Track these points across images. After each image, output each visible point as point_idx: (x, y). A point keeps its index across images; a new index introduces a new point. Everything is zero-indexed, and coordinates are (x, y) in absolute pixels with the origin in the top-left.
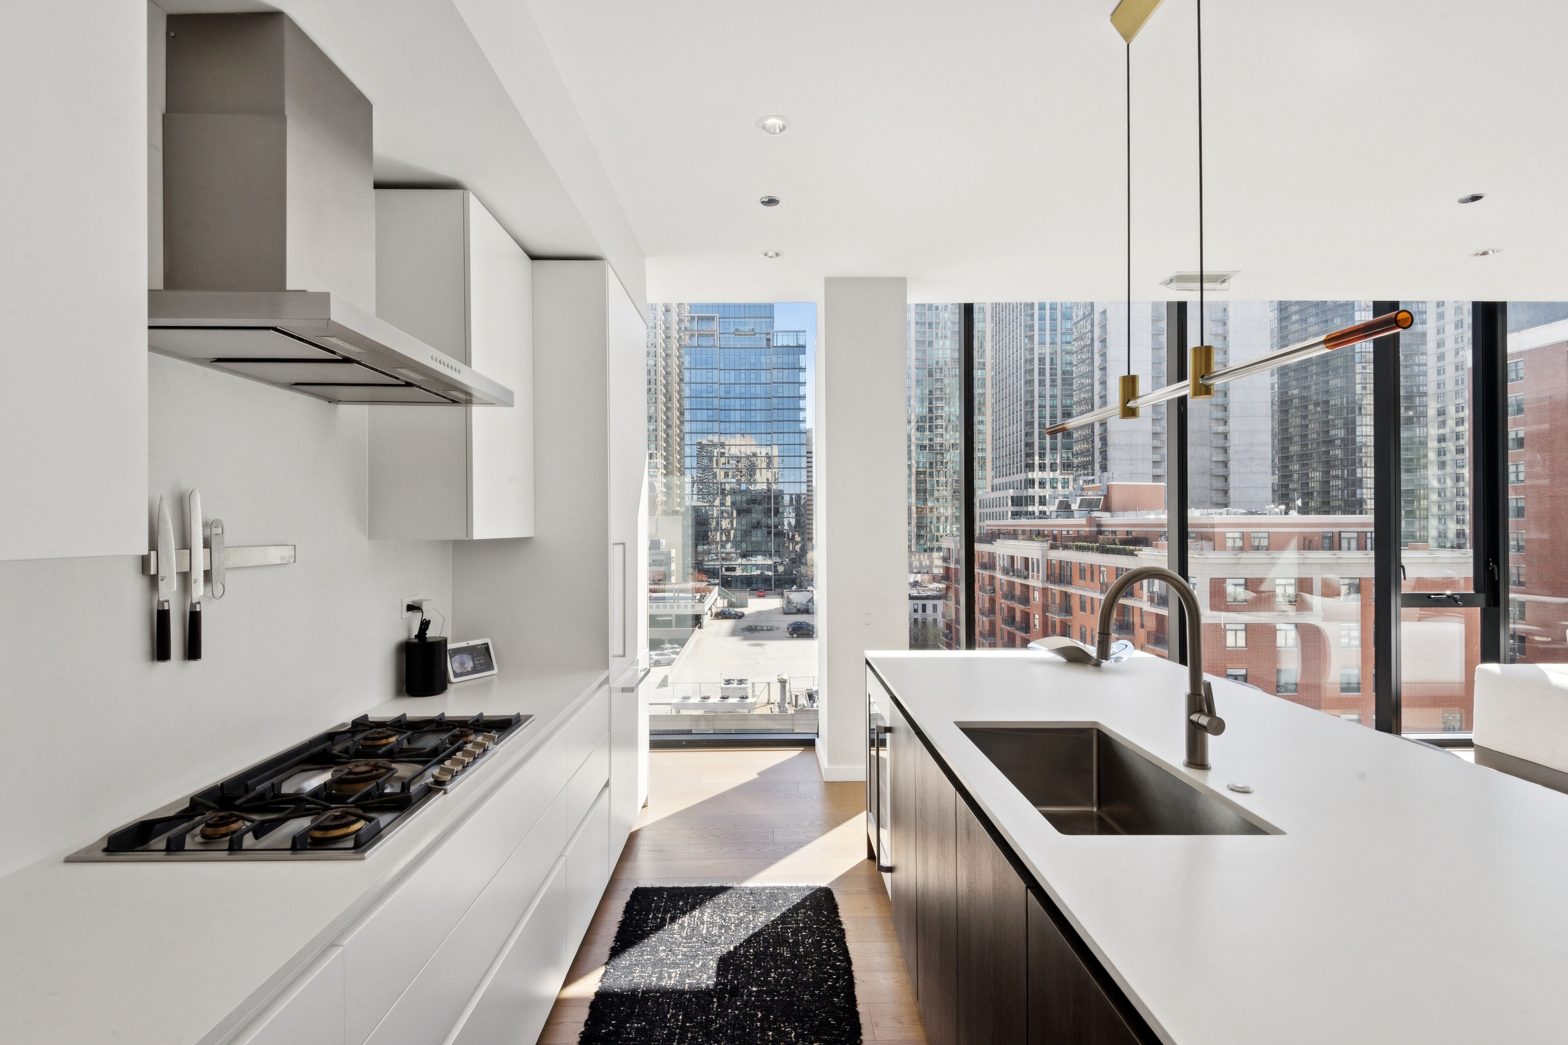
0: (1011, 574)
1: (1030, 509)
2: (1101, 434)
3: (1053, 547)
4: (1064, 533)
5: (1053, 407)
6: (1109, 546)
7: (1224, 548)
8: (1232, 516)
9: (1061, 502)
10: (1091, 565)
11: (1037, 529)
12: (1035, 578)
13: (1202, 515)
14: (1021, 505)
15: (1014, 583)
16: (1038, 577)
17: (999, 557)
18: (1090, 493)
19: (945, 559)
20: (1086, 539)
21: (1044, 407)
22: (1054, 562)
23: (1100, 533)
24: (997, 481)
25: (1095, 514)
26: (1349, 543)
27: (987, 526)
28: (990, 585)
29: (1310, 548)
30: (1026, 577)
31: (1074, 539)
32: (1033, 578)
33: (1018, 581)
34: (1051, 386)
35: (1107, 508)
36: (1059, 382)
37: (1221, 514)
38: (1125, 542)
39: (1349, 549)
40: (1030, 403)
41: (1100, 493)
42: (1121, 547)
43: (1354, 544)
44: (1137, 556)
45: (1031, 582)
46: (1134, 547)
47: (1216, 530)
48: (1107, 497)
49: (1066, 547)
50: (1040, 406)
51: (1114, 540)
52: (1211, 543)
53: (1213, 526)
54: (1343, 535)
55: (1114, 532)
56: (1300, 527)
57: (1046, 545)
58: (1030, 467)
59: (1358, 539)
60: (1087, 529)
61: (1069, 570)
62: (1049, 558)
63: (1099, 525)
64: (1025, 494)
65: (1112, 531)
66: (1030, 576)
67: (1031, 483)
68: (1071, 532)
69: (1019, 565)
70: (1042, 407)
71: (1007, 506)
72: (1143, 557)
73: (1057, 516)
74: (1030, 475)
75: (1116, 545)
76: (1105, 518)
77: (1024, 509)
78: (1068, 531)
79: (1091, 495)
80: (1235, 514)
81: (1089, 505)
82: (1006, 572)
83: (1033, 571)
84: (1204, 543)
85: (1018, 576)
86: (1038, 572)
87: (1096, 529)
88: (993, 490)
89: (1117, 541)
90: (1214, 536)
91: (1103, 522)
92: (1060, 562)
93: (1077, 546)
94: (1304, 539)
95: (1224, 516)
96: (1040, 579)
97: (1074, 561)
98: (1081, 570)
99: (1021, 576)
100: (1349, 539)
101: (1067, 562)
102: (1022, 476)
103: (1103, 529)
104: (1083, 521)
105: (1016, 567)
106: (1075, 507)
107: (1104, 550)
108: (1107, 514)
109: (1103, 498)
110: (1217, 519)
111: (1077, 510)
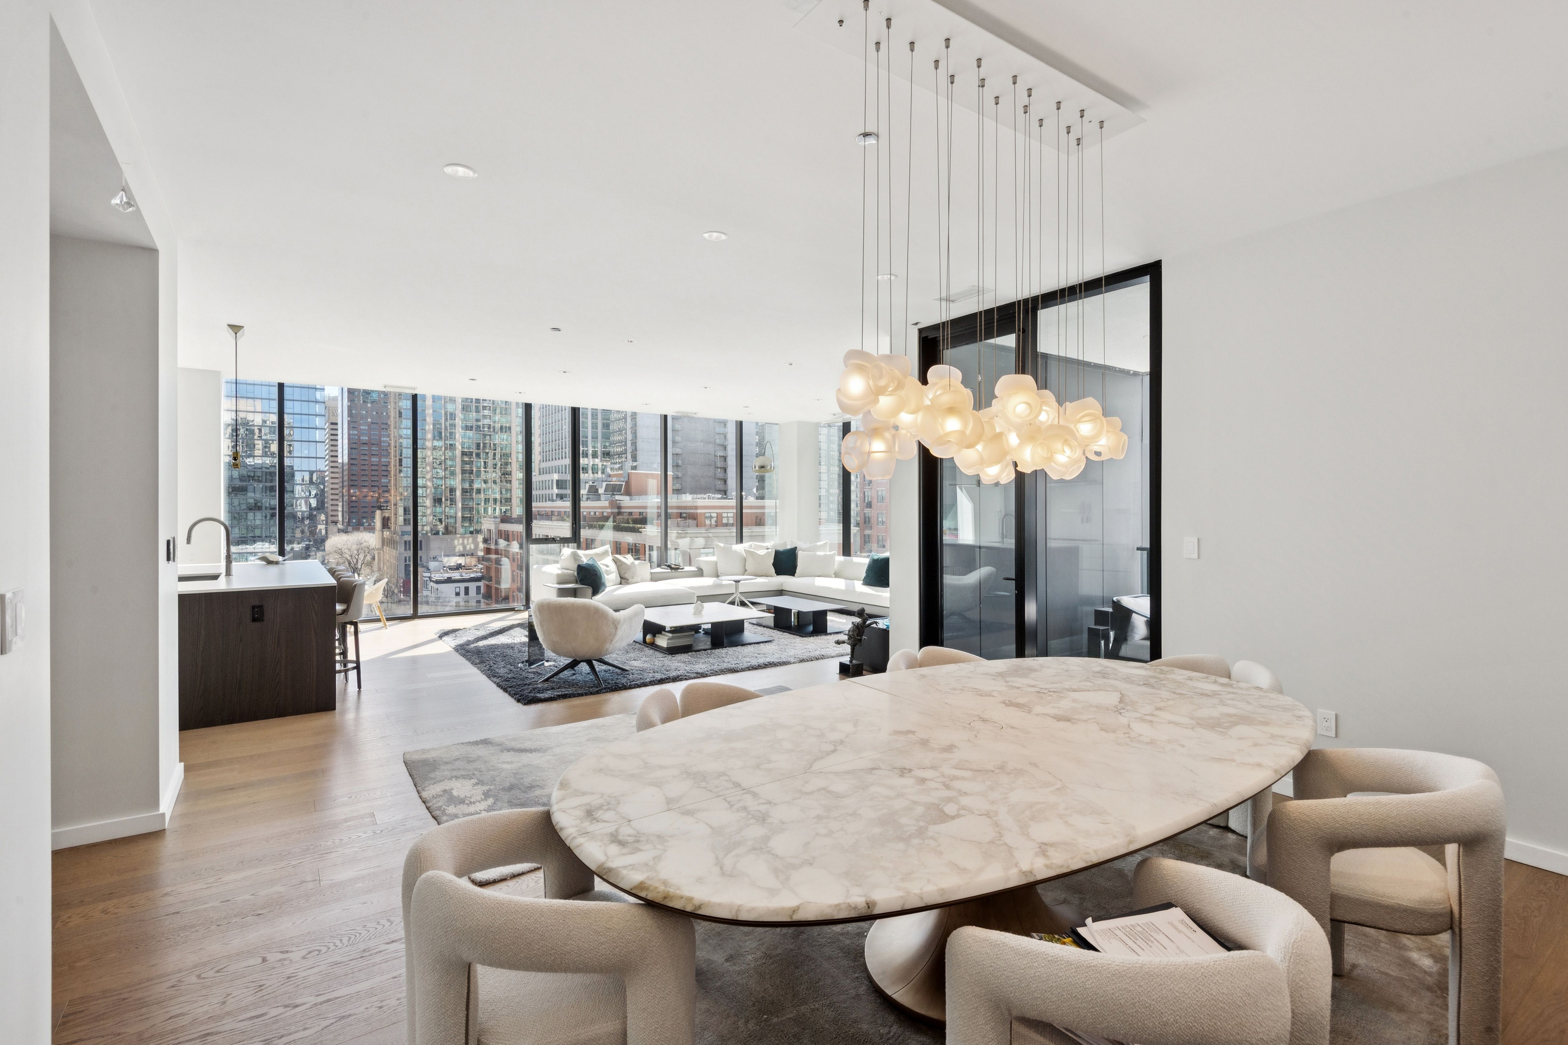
2: (631, 428)
6: (623, 525)
7: (705, 525)
8: (711, 500)
9: (591, 487)
13: (693, 499)
14: (565, 488)
18: (614, 479)
19: (485, 541)
20: (607, 518)
23: (619, 513)
25: (617, 497)
29: (760, 525)
31: (598, 519)
35: (628, 493)
37: (705, 498)
38: (634, 521)
41: (622, 479)
42: (633, 525)
44: (641, 532)
46: (641, 526)
48: (628, 483)
51: (628, 520)
52: (695, 522)
53: (696, 508)
55: (630, 514)
56: (754, 509)
60: (609, 510)
63: (619, 507)
65: (629, 512)
68: (597, 514)
71: (552, 488)
72: (645, 533)
73: (587, 499)
75: (630, 524)
76: (625, 501)
78: (595, 512)
79: (614, 481)
80: (713, 498)
81: (613, 489)
84: (690, 521)
87: (616, 510)
89: (630, 520)
90: (697, 515)
91: (622, 505)
93: (599, 525)
94: (757, 517)
95: (707, 500)
103: (623, 510)
104: (606, 504)
106: (601, 491)
107: (620, 528)
108: (627, 498)
109: (624, 483)
110: (700, 502)
111: (603, 494)
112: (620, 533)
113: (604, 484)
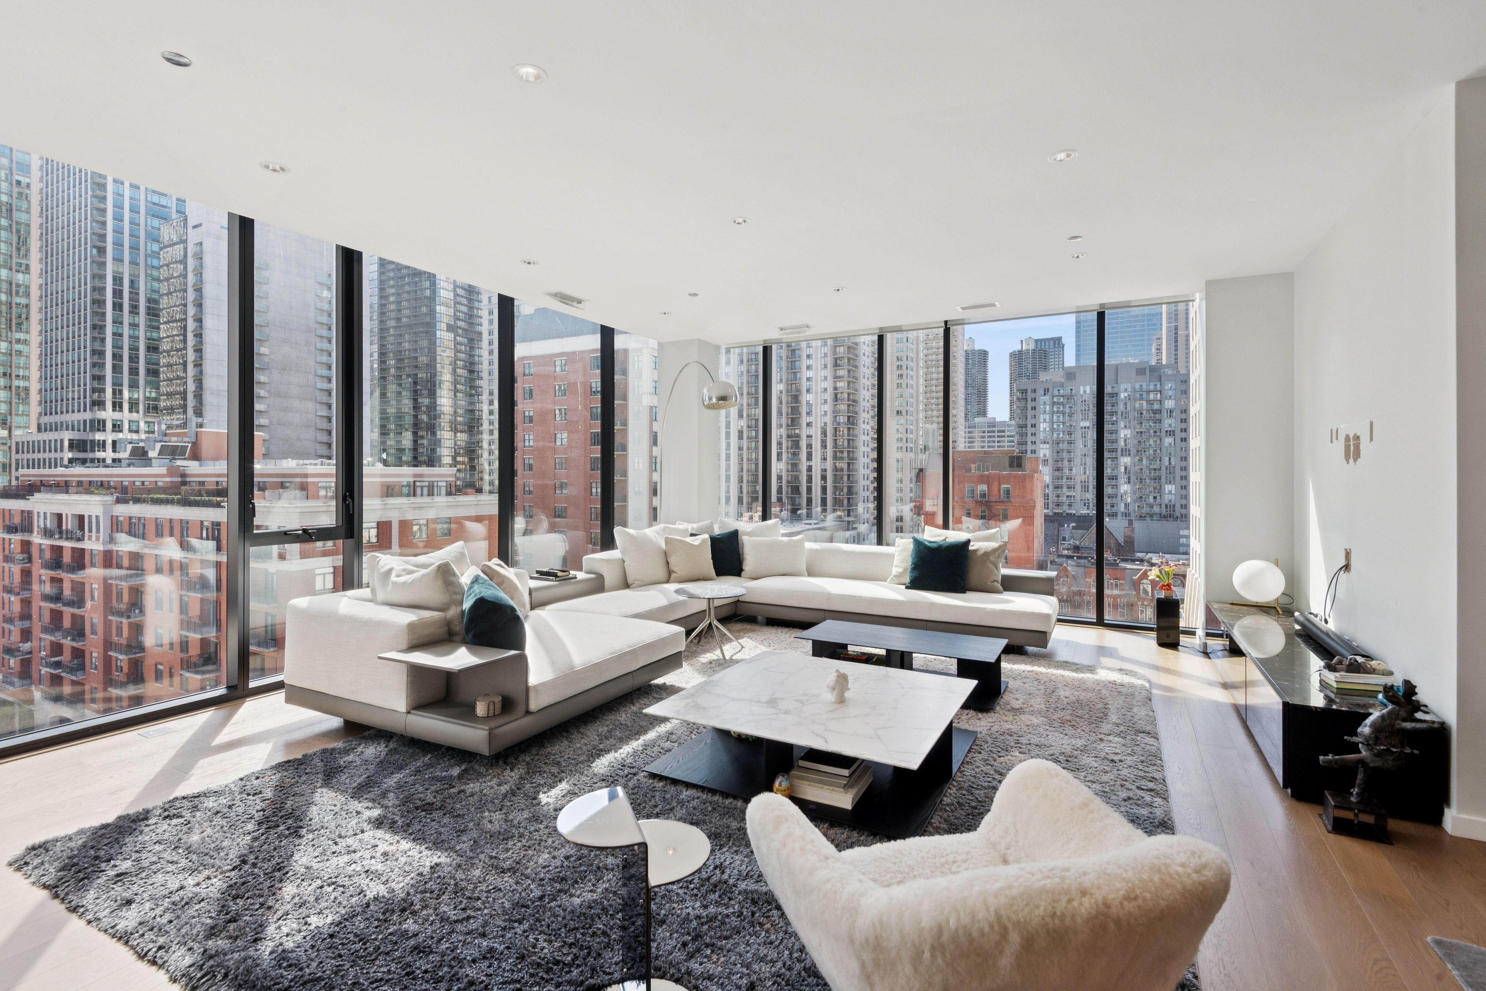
0: (57, 536)
1: (100, 455)
3: (118, 501)
4: (137, 483)
5: (134, 338)
6: (192, 498)
7: (318, 497)
8: (326, 467)
9: (136, 448)
10: (171, 520)
11: (100, 479)
12: (94, 539)
13: (298, 465)
14: (85, 451)
15: (61, 548)
16: (98, 538)
17: (39, 516)
18: (174, 439)
20: (164, 490)
21: (121, 335)
22: (121, 519)
23: (184, 483)
24: (45, 420)
25: (179, 463)
26: (422, 491)
27: (22, 476)
28: (22, 552)
29: (392, 496)
30: (80, 539)
31: (149, 491)
32: (90, 538)
33: (67, 544)
34: (130, 312)
35: (195, 456)
36: (142, 310)
37: (316, 464)
38: (210, 493)
39: (422, 495)
40: (99, 328)
41: (186, 439)
42: (207, 498)
43: (425, 491)
45: (87, 545)
47: (310, 480)
48: (195, 445)
49: (137, 501)
50: (114, 334)
51: (200, 491)
52: (305, 493)
53: (306, 476)
54: (418, 484)
55: (202, 483)
56: (384, 477)
57: (110, 499)
58: (99, 404)
59: (429, 487)
60: (167, 479)
61: (141, 527)
62: (115, 514)
63: (183, 475)
64: (91, 438)
65: (199, 482)
66: (86, 538)
67: (99, 425)
68: (146, 483)
69: (69, 524)
70: (118, 335)
71: (62, 451)
73: (129, 465)
74: (101, 415)
75: (202, 496)
76: (193, 467)
77: (90, 455)
78: (143, 483)
79: (174, 441)
80: (329, 465)
81: (172, 452)
82: (47, 533)
83: (90, 531)
84: (298, 493)
85: (67, 539)
86: (98, 531)
87: (179, 479)
88: (39, 429)
89: (203, 492)
90: (306, 485)
91: (188, 471)
92: (130, 518)
93: (152, 498)
94: (387, 487)
95: (319, 467)
96: (101, 539)
97: (149, 516)
98: (157, 525)
99: (72, 538)
100: (422, 487)
101: (139, 519)
102: (88, 416)
103: (188, 479)
104: (163, 470)
105: (64, 527)
106: (152, 454)
107: (186, 503)
108: (196, 463)
109: (190, 445)
110: (311, 469)
111: (155, 458)
112: (188, 508)
113: (158, 446)
